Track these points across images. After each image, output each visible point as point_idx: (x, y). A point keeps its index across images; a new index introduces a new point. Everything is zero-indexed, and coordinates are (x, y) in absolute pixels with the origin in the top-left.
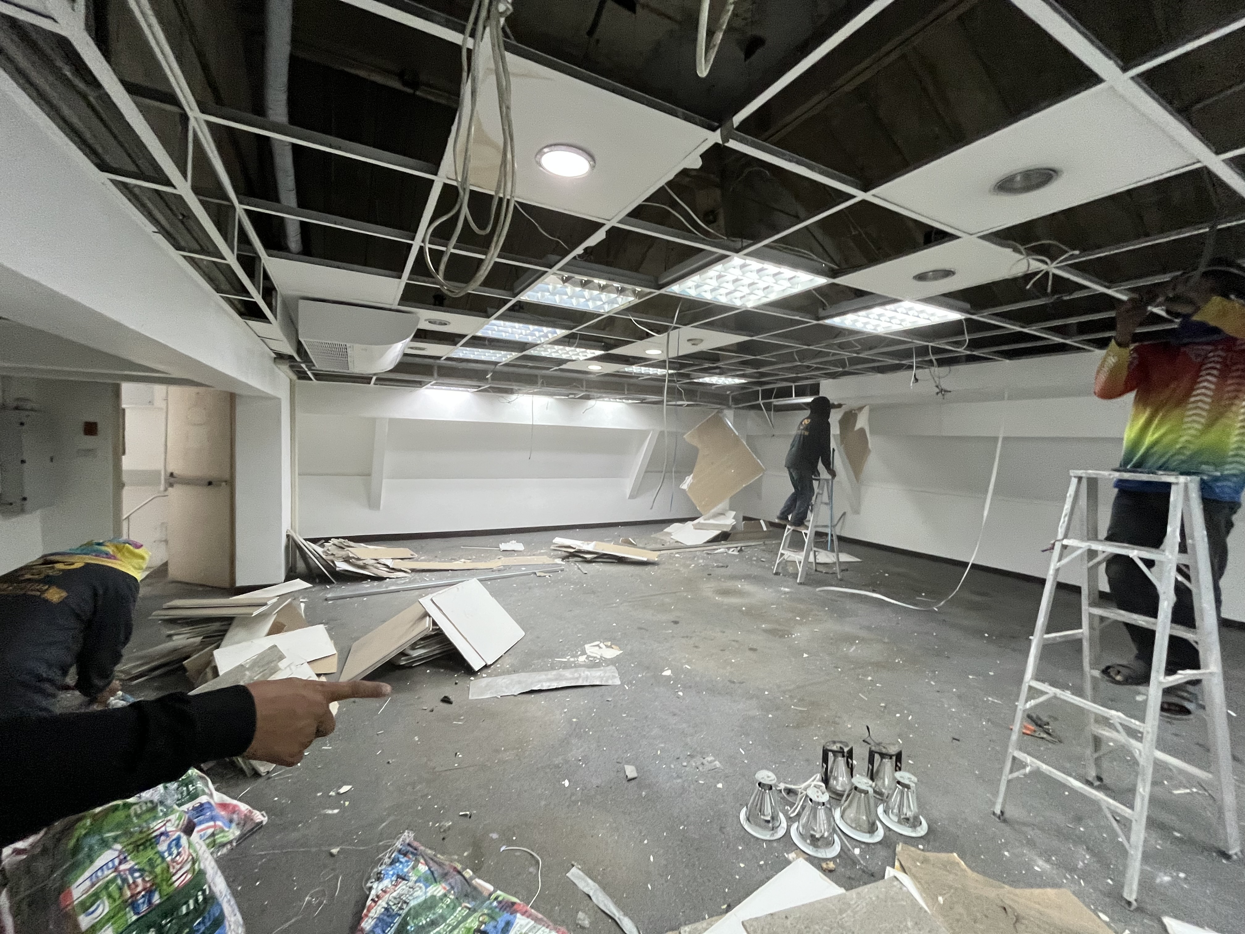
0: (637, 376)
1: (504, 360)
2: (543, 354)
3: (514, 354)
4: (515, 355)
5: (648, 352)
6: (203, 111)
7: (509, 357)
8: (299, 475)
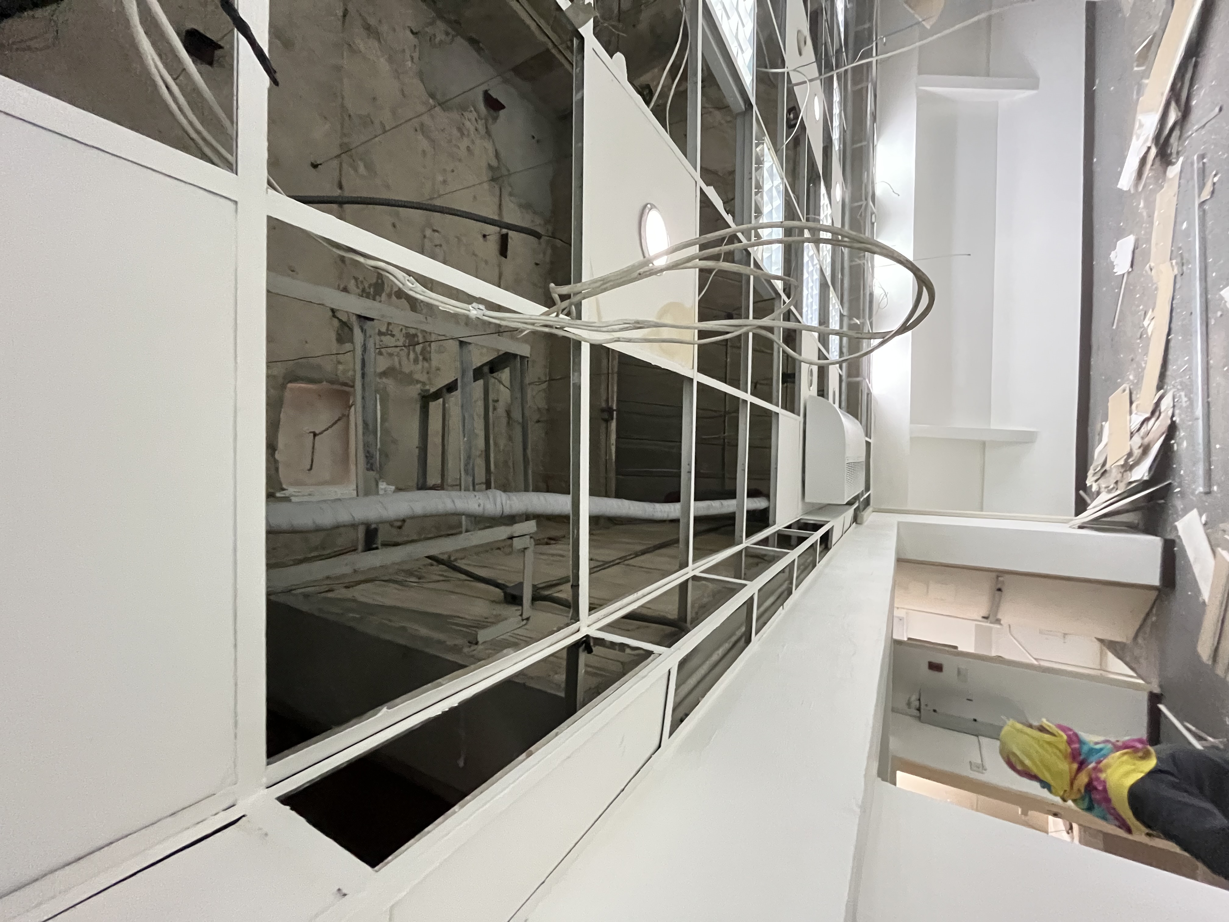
0: (843, 132)
1: (838, 306)
2: (829, 260)
3: (831, 296)
4: (832, 294)
5: (817, 118)
6: (687, 565)
7: (834, 301)
8: (982, 511)
